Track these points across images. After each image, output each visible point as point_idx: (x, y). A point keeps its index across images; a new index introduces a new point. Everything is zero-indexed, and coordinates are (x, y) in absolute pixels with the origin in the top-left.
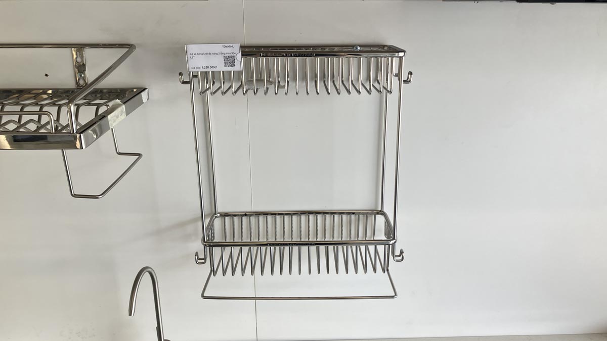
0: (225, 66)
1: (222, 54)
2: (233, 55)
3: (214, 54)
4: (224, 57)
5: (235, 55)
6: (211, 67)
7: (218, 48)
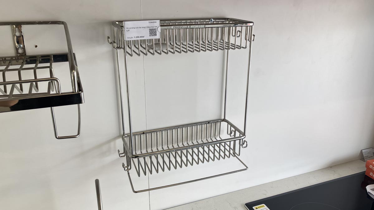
0: (150, 36)
1: (148, 27)
2: (155, 28)
3: (143, 28)
4: (150, 29)
5: (157, 28)
6: (140, 37)
7: (146, 24)
